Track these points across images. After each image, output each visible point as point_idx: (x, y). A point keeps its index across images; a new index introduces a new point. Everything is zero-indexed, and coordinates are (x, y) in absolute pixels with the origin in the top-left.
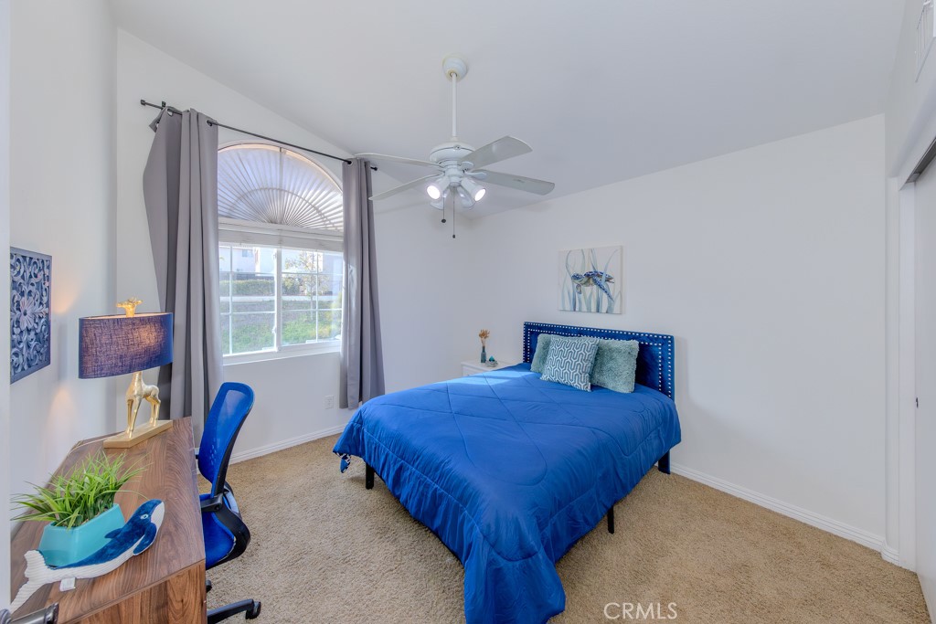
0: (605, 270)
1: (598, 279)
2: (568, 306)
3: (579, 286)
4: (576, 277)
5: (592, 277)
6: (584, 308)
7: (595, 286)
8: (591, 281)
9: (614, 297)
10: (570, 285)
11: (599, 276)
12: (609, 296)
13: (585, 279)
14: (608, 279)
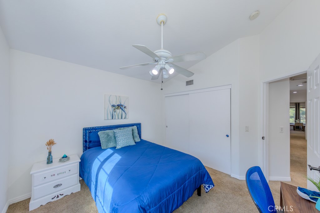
0: (124, 104)
1: (122, 107)
2: (110, 117)
3: (114, 109)
4: (113, 106)
5: (120, 106)
6: (117, 118)
7: (121, 110)
8: (119, 107)
9: (127, 113)
10: (111, 109)
11: (122, 106)
12: (125, 113)
13: (117, 107)
14: (125, 107)
